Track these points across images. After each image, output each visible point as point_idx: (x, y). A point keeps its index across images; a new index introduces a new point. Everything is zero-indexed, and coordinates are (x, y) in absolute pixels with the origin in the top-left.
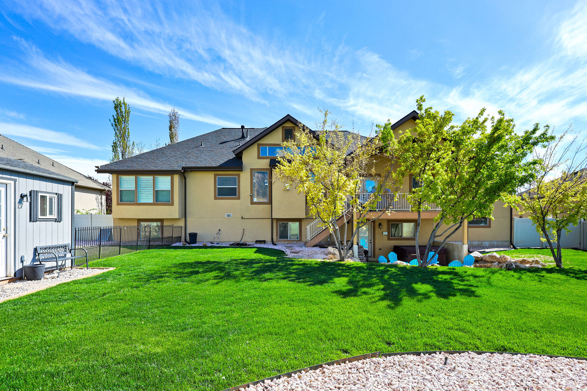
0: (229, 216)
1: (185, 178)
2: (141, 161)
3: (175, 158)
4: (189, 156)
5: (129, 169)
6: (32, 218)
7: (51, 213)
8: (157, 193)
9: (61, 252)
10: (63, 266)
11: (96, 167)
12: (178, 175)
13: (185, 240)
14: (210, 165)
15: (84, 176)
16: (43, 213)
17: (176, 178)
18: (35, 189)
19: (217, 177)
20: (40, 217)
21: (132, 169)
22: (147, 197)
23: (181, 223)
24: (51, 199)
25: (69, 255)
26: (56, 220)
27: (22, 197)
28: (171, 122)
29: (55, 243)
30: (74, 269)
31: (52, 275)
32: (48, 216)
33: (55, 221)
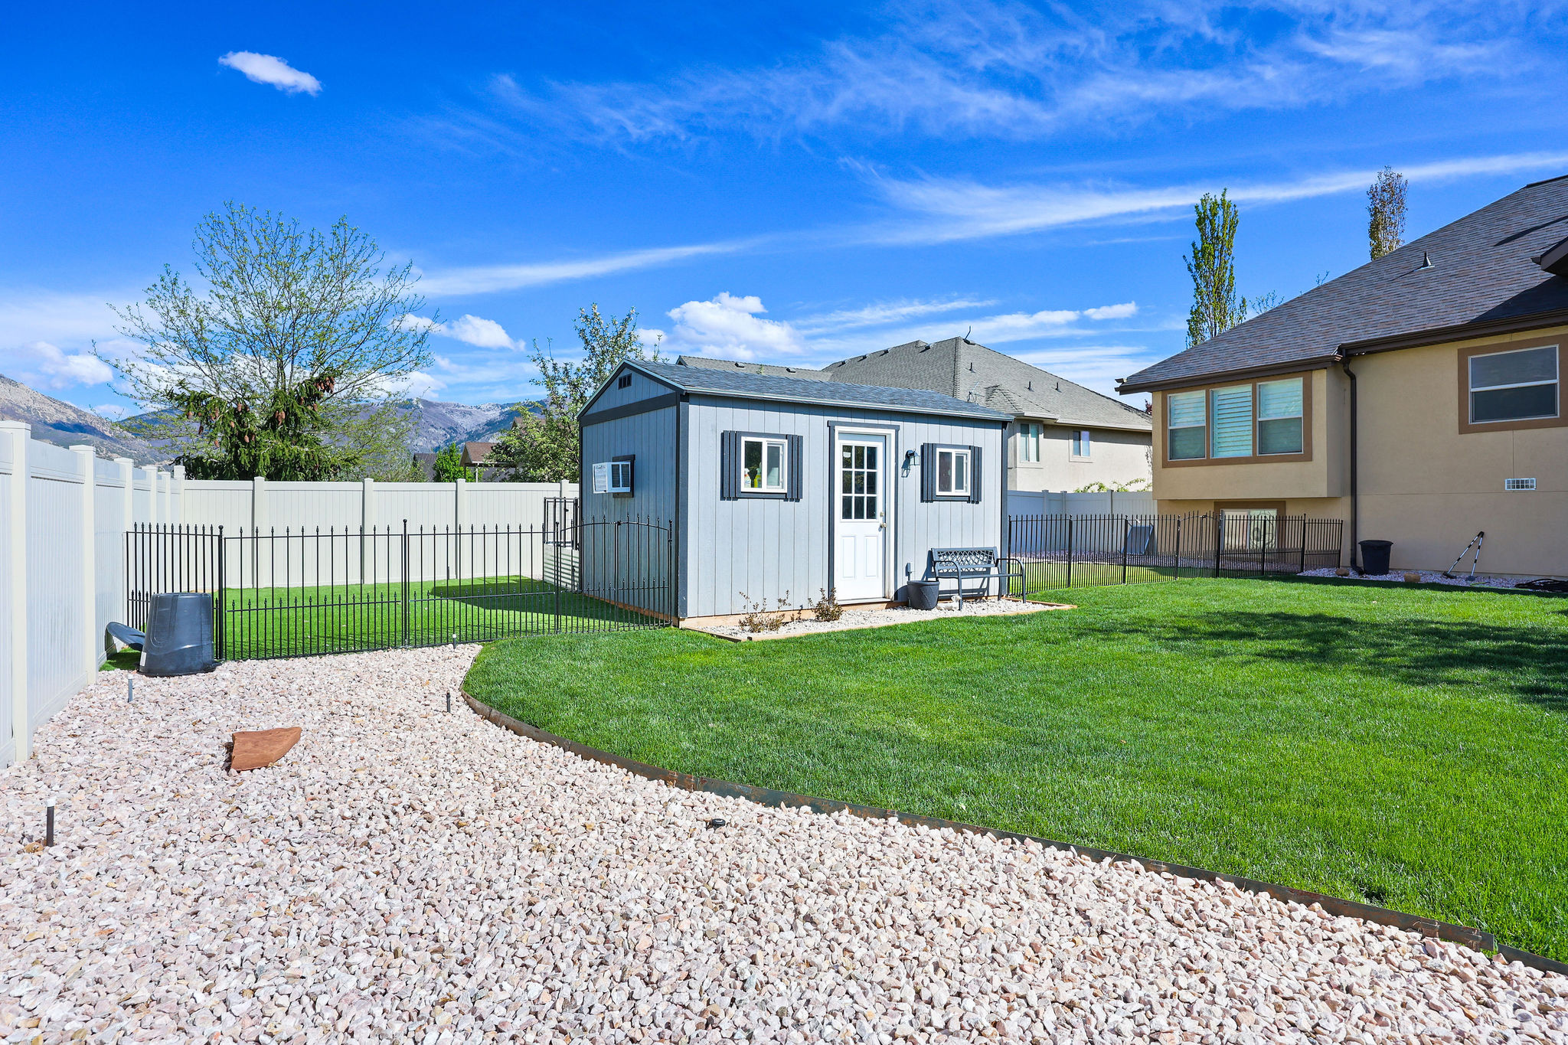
0: (1520, 485)
1: (1353, 378)
2: (1226, 349)
3: (1325, 322)
4: (1372, 307)
5: (1190, 374)
6: (927, 496)
7: (960, 486)
8: (1263, 431)
9: (977, 563)
10: (984, 590)
11: (1118, 381)
12: (1324, 372)
13: (1354, 561)
14: (1442, 325)
15: (1122, 404)
16: (945, 485)
17: (1321, 380)
18: (931, 442)
19: (1470, 358)
20: (938, 493)
21: (1198, 373)
22: (1235, 439)
23: (1341, 512)
24: (960, 459)
25: (994, 571)
26: (969, 500)
27: (909, 455)
28: (1375, 212)
29: (967, 545)
30: (1003, 600)
31: (949, 604)
32: (954, 492)
33: (969, 502)
